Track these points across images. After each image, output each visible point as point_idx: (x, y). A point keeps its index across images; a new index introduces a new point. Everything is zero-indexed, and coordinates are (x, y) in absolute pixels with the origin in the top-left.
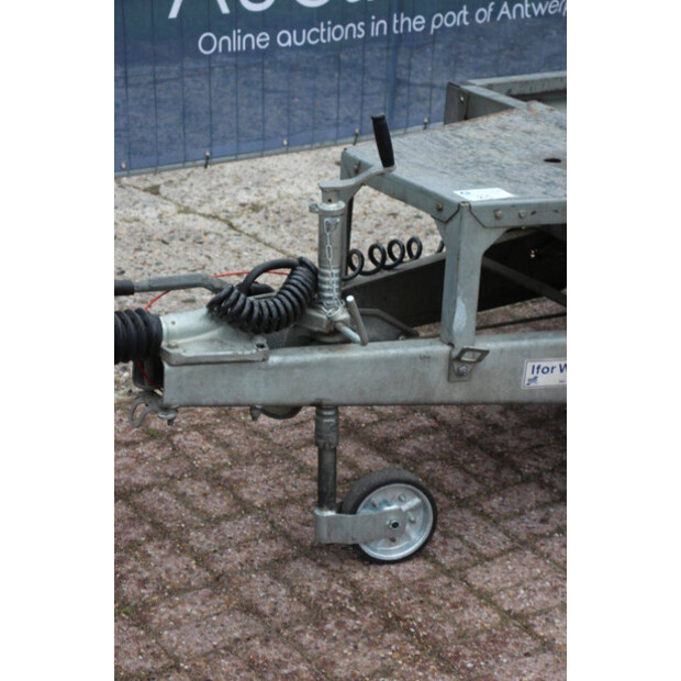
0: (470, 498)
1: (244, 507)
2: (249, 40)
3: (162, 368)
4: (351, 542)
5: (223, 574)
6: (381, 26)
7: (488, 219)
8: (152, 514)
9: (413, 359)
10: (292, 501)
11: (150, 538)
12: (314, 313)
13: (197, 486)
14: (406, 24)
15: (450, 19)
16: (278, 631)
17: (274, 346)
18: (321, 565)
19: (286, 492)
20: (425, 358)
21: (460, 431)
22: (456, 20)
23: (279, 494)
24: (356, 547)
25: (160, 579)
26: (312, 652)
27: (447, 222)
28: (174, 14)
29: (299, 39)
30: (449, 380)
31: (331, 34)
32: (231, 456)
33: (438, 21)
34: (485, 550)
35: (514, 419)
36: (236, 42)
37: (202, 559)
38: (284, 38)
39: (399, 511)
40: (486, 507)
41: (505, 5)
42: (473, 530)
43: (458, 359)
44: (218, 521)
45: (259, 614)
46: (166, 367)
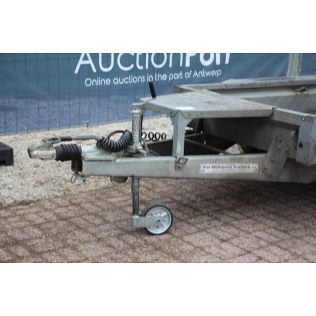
0: (185, 219)
1: (107, 222)
2: (103, 82)
3: (82, 162)
4: (143, 227)
5: (101, 238)
6: (151, 78)
7: (187, 115)
8: (76, 224)
9: (164, 162)
10: (123, 220)
11: (75, 230)
12: (131, 147)
13: (90, 217)
14: (160, 77)
15: (176, 76)
16: (120, 251)
17: (118, 157)
18: (134, 236)
19: (121, 218)
20: (168, 162)
21: (181, 203)
22: (178, 77)
23: (119, 219)
24: (145, 229)
25: (80, 239)
26: (132, 256)
27: (174, 117)
28: (76, 71)
29: (121, 81)
30: (176, 169)
31: (133, 80)
32: (101, 209)
33: (171, 77)
34: (189, 232)
35: (200, 199)
36: (99, 82)
37: (93, 235)
38: (116, 81)
39: (160, 216)
40: (190, 221)
41: (196, 72)
42: (185, 227)
43: (178, 162)
44: (98, 225)
45: (113, 247)
46: (83, 162)
